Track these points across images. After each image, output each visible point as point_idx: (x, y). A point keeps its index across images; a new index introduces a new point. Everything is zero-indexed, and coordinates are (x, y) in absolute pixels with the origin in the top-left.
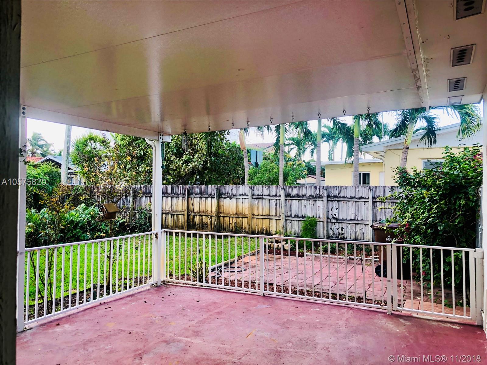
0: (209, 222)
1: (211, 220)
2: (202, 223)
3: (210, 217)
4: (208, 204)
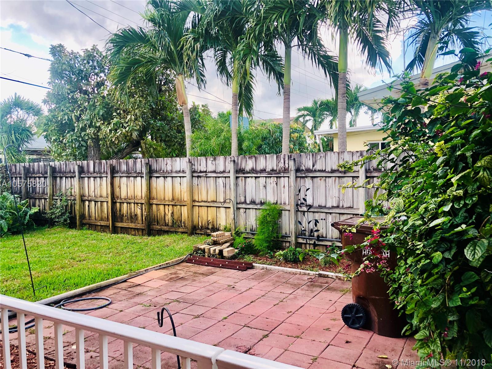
0: (139, 212)
1: (142, 209)
2: (131, 213)
3: (139, 205)
4: (137, 186)
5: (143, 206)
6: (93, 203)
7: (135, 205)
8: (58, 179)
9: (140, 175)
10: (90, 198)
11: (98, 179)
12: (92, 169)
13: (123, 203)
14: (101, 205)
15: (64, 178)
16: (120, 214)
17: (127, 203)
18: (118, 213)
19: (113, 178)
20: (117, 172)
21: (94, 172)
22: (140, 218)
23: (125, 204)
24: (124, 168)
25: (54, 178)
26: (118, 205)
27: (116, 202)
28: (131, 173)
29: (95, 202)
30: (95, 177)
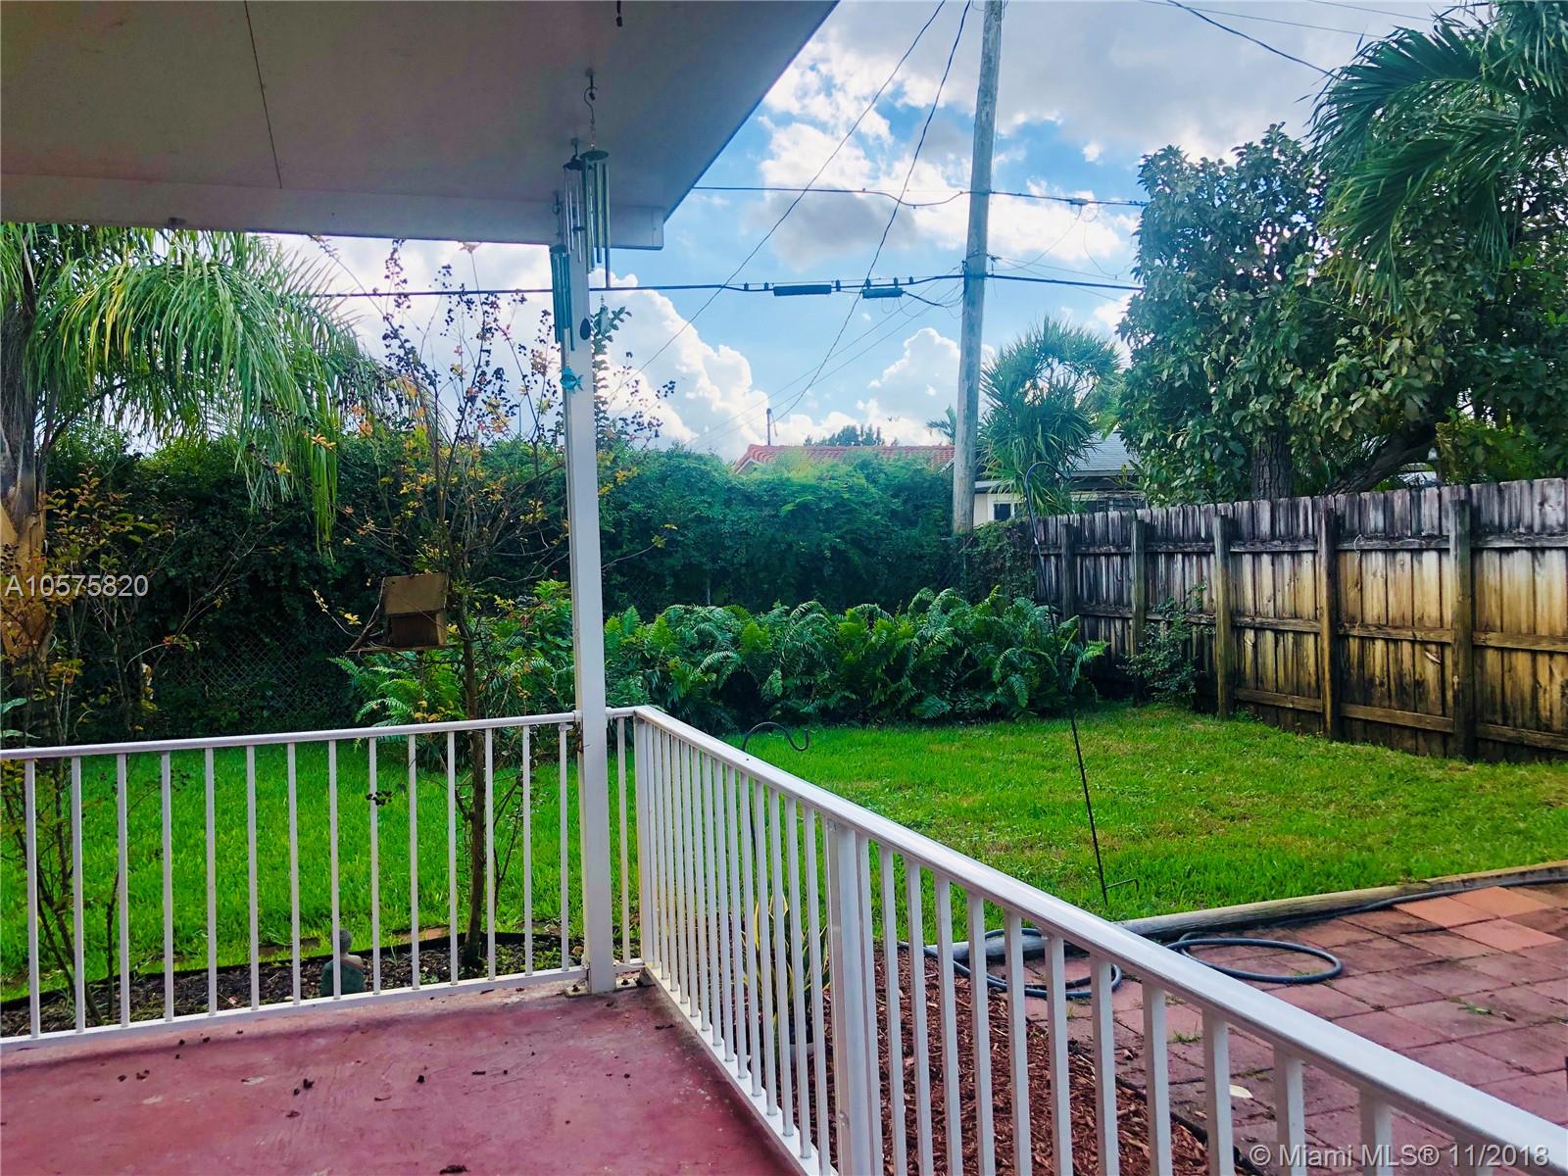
0: (1430, 672)
1: (1442, 665)
2: (1400, 675)
3: (1433, 648)
4: (1422, 580)
5: (1448, 652)
6: (1269, 636)
7: (1418, 647)
8: (1162, 561)
9: (1436, 543)
10: (1258, 620)
11: (1287, 560)
12: (1265, 526)
13: (1373, 639)
14: (1297, 644)
15: (1180, 557)
16: (1361, 676)
17: (1387, 641)
18: (1354, 672)
19: (1335, 555)
20: (1352, 536)
21: (1273, 536)
22: (1433, 695)
23: (1379, 645)
24: (1375, 519)
25: (1150, 556)
26: (1354, 645)
27: (1347, 637)
28: (1399, 539)
29: (1278, 633)
30: (1275, 555)
